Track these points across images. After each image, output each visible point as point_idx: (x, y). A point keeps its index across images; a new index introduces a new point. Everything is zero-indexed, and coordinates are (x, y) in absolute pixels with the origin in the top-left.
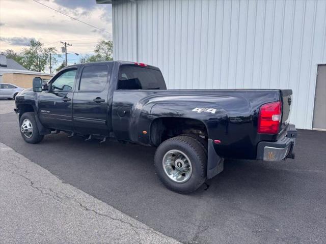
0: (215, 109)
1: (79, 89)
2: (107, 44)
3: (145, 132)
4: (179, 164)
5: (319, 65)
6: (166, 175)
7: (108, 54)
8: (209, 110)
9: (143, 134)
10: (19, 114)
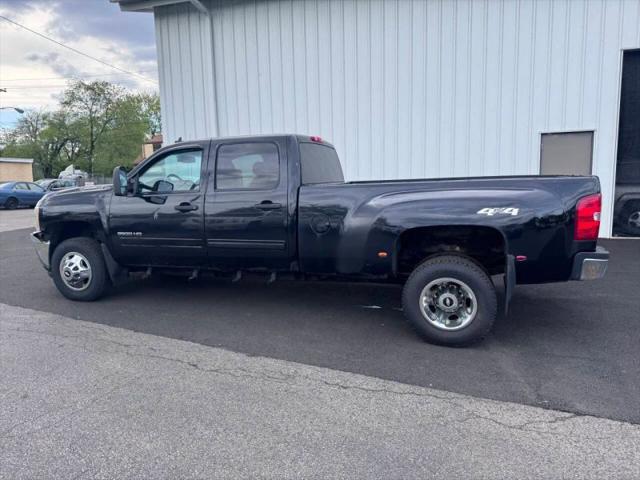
0: (516, 207)
1: (215, 188)
2: (88, 88)
3: (383, 254)
4: (448, 302)
5: (543, 135)
6: (427, 321)
7: (93, 110)
8: (507, 211)
9: (379, 257)
10: (49, 243)
